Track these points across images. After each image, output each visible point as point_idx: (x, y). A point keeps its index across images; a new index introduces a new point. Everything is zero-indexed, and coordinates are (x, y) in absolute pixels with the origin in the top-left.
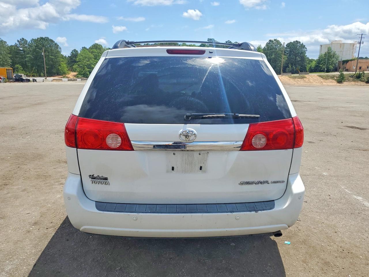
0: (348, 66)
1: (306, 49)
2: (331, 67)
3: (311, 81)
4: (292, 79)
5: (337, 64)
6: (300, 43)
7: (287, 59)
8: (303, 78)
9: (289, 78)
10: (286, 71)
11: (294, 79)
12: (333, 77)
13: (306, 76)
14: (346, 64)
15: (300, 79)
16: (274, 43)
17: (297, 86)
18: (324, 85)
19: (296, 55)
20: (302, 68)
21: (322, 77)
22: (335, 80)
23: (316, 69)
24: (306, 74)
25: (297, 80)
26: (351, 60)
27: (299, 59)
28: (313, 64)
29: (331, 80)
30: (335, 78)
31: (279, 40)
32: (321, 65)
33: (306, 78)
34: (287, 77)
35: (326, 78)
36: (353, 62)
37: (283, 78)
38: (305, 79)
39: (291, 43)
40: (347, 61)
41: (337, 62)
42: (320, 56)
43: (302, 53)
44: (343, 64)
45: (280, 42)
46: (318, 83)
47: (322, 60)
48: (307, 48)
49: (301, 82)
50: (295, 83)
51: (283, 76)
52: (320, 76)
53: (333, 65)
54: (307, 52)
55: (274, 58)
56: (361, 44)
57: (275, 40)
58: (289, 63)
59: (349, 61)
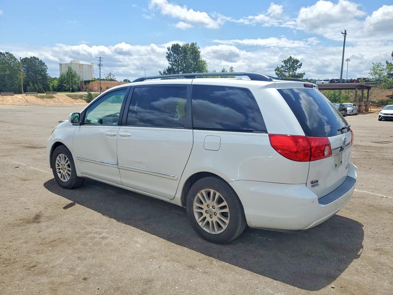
0: (90, 85)
1: (46, 67)
2: (75, 87)
3: (62, 101)
4: (39, 99)
5: (80, 84)
6: (38, 59)
7: (26, 76)
8: (52, 97)
9: (36, 98)
10: (27, 90)
11: (43, 99)
12: (81, 97)
13: (54, 95)
14: (88, 84)
15: (49, 99)
16: (6, 57)
17: (49, 107)
18: (76, 105)
19: (36, 72)
20: (44, 86)
21: (71, 97)
22: (84, 100)
23: (60, 88)
24: (54, 93)
25: (45, 99)
26: (92, 81)
27: (40, 78)
28: (56, 83)
29: (80, 100)
30: (84, 98)
31: (12, 54)
32: (65, 85)
33: (55, 97)
34: (34, 97)
35: (75, 98)
36: (94, 82)
37: (29, 98)
38: (54, 99)
39: (26, 58)
40: (88, 82)
41: (79, 81)
42: (62, 75)
43: (43, 71)
44: (85, 84)
45: (14, 56)
46: (69, 103)
47: (64, 79)
48: (47, 65)
49: (51, 102)
50: (45, 103)
51: (29, 96)
52: (69, 96)
53: (77, 84)
54: (47, 70)
55: (9, 75)
56: (101, 66)
57: (7, 53)
58: (29, 81)
59: (91, 82)
